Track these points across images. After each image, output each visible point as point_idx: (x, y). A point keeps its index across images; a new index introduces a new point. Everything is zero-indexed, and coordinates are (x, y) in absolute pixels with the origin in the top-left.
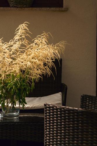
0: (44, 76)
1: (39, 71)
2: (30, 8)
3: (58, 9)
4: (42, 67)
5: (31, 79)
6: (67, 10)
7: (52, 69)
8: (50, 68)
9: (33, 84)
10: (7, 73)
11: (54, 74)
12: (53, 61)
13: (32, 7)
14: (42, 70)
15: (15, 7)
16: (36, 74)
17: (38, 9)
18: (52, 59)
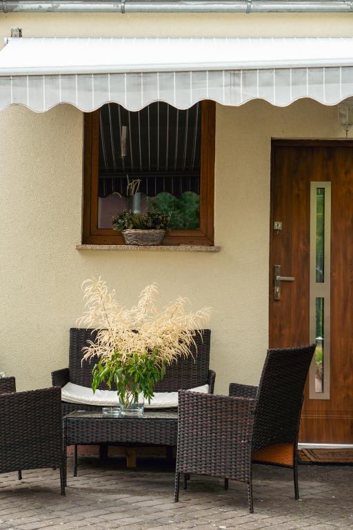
0: (180, 358)
1: (173, 351)
2: (159, 247)
3: (204, 248)
4: (176, 344)
5: (161, 361)
6: (218, 250)
7: (192, 347)
8: (188, 346)
9: (164, 369)
10: (130, 353)
11: (194, 354)
12: (193, 337)
13: (162, 244)
14: (177, 350)
15: (135, 245)
16: (169, 354)
17: (172, 248)
18: (192, 334)
